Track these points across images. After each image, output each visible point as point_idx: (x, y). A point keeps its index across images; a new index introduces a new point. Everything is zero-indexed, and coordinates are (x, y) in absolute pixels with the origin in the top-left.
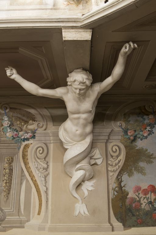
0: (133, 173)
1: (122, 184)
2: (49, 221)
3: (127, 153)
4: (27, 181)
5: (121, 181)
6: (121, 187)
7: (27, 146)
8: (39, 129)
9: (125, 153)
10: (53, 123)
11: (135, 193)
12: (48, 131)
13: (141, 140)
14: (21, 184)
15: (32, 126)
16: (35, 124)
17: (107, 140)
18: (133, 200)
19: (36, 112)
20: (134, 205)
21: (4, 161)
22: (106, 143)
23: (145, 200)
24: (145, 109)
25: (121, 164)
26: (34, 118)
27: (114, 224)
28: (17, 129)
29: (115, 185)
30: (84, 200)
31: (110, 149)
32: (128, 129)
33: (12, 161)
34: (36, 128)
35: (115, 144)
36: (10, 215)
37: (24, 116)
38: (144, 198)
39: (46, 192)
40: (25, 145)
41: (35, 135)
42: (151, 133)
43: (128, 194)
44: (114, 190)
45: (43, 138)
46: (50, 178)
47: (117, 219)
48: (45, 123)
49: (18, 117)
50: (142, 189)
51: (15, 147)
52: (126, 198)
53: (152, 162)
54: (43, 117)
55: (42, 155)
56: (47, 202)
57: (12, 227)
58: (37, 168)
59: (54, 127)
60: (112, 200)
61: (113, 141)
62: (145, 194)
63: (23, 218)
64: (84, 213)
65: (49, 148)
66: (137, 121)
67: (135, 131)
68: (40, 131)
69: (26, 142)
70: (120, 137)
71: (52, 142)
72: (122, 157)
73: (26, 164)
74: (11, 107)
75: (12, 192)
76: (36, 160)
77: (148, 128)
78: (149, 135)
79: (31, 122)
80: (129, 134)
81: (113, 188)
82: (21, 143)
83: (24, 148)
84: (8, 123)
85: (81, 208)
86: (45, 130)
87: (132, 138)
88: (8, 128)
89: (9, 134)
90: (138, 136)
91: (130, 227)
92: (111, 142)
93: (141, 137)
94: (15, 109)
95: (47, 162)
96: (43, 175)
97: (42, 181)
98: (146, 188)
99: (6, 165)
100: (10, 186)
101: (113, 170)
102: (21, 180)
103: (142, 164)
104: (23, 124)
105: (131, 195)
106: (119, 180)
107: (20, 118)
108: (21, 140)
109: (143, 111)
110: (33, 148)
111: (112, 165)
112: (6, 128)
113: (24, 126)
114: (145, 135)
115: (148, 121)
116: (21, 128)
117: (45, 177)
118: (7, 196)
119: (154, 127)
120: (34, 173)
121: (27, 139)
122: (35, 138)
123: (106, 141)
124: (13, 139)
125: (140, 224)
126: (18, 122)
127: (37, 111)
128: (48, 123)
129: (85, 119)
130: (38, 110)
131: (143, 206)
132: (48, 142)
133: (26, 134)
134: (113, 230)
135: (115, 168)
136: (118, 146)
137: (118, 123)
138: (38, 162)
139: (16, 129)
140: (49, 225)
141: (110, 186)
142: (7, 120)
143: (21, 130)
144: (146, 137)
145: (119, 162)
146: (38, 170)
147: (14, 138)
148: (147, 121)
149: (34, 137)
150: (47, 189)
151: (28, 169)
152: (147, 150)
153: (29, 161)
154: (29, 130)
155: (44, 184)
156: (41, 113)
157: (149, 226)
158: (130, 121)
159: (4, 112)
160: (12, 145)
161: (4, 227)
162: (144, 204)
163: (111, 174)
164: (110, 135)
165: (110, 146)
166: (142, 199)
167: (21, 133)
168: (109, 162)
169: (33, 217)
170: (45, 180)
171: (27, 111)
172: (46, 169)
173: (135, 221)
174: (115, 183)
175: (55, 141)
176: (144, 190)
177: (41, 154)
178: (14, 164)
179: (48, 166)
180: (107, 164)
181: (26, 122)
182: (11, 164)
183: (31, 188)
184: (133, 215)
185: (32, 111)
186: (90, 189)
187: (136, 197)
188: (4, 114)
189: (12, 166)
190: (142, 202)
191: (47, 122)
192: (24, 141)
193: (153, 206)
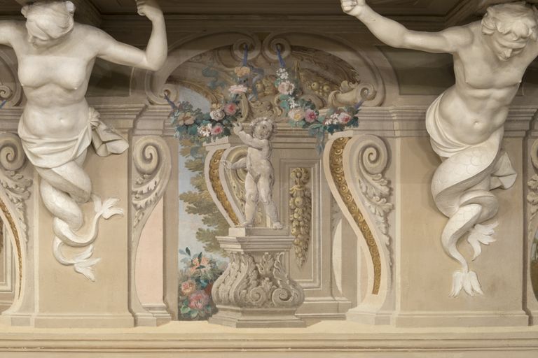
2: (398, 306)
4: (346, 223)
7: (339, 144)
8: (365, 103)
10: (400, 89)
12: (389, 108)
14: (332, 229)
15: (349, 95)
16: (355, 91)
17: (528, 133)
19: (357, 59)
21: (289, 178)
22: (525, 139)
26: (354, 74)
28: (314, 101)
30: (472, 264)
31: (532, 153)
33: (308, 178)
34: (359, 100)
36: (312, 294)
37: (327, 69)
39: (389, 247)
40: (335, 142)
41: (356, 119)
45: (376, 125)
46: (397, 218)
48: (381, 86)
49: (313, 72)
51: (312, 146)
54: (374, 70)
55: (377, 164)
56: (391, 267)
57: (319, 318)
58: (366, 194)
59: (400, 99)
60: (533, 263)
63: (342, 300)
64: (473, 290)
65: (392, 148)
68: (368, 107)
69: (337, 135)
71: (398, 134)
73: (340, 185)
74: (294, 44)
75: (314, 246)
76: (363, 177)
79: (345, 84)
82: (325, 137)
83: (334, 148)
84: (290, 87)
85: (465, 281)
86: (381, 105)
88: (292, 99)
89: (295, 114)
92: (536, 137)
94: (304, 49)
95: (389, 182)
96: (379, 211)
97: (378, 223)
99: (295, 187)
100: (308, 234)
101: (536, 200)
102: (332, 220)
104: (325, 88)
107: (318, 74)
108: (325, 127)
110: (353, 148)
111: (535, 190)
112: (286, 98)
113: (328, 93)
116: (322, 100)
117: (386, 215)
118: (303, 256)
120: (360, 206)
121: (340, 127)
122: (357, 125)
124: (304, 126)
126: (315, 85)
127: (359, 56)
128: (387, 87)
129: (502, 100)
130: (362, 53)
132: (388, 134)
133: (336, 115)
134: (530, 323)
138: (368, 182)
139: (309, 103)
140: (397, 313)
141: (529, 234)
142: (288, 79)
143: (324, 105)
146: (370, 199)
147: (308, 124)
149: (354, 122)
150: (390, 240)
151: (346, 196)
153: (347, 178)
154: (343, 104)
155: (384, 231)
156: (368, 60)
159: (276, 58)
160: (305, 140)
161: (301, 318)
163: (532, 209)
165: (533, 145)
167: (323, 112)
168: (530, 183)
169: (363, 297)
170: (386, 221)
171: (334, 56)
172: (388, 197)
175: (405, 133)
177: (374, 162)
178: (311, 185)
179: (391, 189)
180: (526, 188)
181: (334, 85)
182: (307, 186)
183: (355, 237)
185: (347, 56)
186: (487, 241)
188: (276, 62)
189: (309, 190)
191: (384, 84)
192: (331, 131)
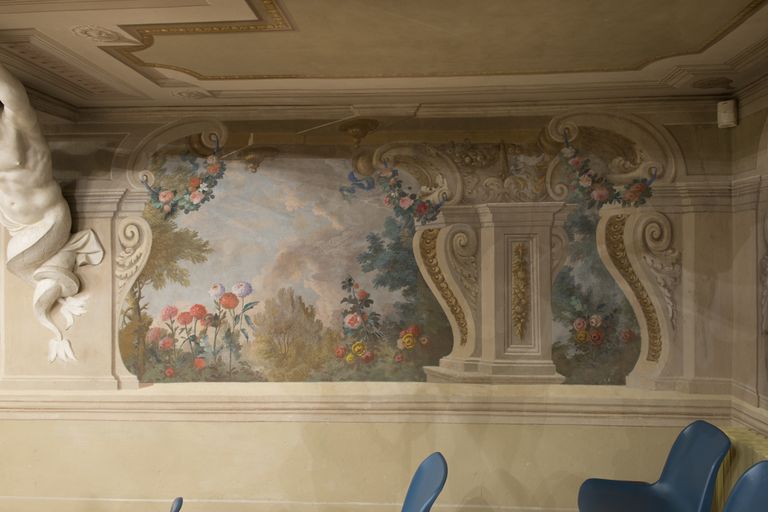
0: (163, 281)
1: (141, 303)
2: (2, 370)
3: (154, 241)
5: (140, 298)
6: (138, 309)
9: (151, 241)
11: (164, 319)
13: (187, 212)
17: (115, 213)
18: (160, 333)
20: (161, 343)
22: (113, 219)
23: (184, 334)
24: (200, 142)
25: (142, 263)
27: (121, 377)
29: (128, 305)
31: (119, 232)
32: (160, 189)
35: (131, 221)
38: (182, 330)
42: (207, 196)
43: (150, 323)
44: (124, 314)
47: (128, 368)
50: (179, 313)
52: (147, 329)
53: (204, 259)
60: (120, 332)
61: (127, 214)
62: (185, 323)
64: (66, 355)
66: (180, 169)
67: (175, 193)
70: (142, 207)
72: (145, 249)
77: (204, 187)
78: (203, 201)
80: (162, 199)
81: (122, 312)
85: (59, 349)
87: (167, 208)
90: (180, 204)
91: (151, 381)
92: (123, 218)
93: (187, 206)
98: (188, 310)
101: (124, 274)
103: (182, 264)
105: (157, 323)
106: (135, 296)
109: (196, 146)
111: (123, 266)
114: (196, 201)
115: (205, 171)
119: (216, 183)
123: (112, 214)
125: (171, 376)
131: (178, 345)
134: (119, 387)
135: (129, 272)
136: (136, 226)
137: (140, 175)
140: (1, 377)
141: (117, 306)
144: (197, 207)
145: (138, 258)
148: (201, 171)
152: (195, 235)
157: (188, 381)
158: (165, 170)
162: (181, 341)
163: (120, 283)
164: (121, 200)
165: (120, 225)
166: (178, 331)
168: (118, 259)
173: (162, 372)
174: (127, 300)
176: (183, 314)
180: (114, 263)
184: (159, 361)
186: (78, 311)
187: (167, 328)
190: (177, 336)
193: (198, 344)
